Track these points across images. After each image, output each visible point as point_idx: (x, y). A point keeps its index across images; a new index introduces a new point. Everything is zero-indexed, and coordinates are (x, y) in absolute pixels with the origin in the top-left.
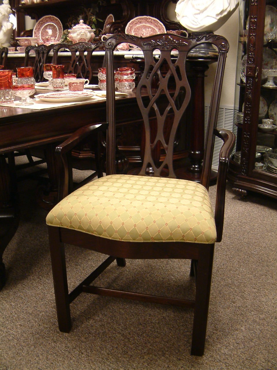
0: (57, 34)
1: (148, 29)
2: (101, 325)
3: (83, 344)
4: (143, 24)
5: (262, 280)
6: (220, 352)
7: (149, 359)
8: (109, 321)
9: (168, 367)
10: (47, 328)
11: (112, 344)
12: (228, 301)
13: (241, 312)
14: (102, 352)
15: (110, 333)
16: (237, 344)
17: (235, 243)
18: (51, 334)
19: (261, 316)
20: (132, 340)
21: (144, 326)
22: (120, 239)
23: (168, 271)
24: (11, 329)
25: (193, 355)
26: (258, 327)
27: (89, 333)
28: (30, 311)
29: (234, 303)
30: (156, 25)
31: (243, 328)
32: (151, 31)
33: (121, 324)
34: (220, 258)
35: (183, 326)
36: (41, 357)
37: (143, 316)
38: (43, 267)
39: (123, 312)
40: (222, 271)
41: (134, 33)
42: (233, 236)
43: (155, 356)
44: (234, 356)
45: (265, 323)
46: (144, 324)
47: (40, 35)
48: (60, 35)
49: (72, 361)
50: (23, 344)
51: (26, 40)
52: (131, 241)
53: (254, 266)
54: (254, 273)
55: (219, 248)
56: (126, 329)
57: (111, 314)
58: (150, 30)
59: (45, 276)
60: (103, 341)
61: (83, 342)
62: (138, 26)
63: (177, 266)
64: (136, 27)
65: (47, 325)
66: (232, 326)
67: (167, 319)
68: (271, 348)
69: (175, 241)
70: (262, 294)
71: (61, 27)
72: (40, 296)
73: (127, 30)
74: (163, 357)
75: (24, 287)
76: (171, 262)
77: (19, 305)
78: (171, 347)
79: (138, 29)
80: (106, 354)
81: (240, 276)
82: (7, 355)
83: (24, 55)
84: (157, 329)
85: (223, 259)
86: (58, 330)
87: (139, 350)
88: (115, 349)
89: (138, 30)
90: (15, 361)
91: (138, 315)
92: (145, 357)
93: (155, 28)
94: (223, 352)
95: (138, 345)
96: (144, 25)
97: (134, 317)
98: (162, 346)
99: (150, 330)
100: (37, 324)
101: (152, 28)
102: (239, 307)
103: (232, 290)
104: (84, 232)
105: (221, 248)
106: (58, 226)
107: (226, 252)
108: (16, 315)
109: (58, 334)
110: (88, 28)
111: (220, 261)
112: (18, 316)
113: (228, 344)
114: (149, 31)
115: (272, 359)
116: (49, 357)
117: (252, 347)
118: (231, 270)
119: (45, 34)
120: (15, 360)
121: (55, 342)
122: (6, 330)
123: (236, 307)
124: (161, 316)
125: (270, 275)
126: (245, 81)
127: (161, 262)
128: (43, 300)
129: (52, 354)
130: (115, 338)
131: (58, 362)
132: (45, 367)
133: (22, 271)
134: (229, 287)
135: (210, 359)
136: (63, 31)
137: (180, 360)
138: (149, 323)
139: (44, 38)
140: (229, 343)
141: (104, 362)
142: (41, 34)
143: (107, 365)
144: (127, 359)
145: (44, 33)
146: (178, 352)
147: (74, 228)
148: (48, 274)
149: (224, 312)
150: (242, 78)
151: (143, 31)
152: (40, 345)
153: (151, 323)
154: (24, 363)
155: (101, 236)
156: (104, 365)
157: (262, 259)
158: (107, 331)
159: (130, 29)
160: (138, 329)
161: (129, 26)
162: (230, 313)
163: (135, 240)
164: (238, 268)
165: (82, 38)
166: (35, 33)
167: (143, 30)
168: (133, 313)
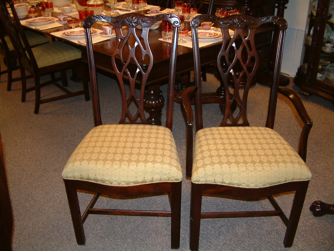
5: (317, 154)
19: (316, 175)
22: (254, 187)
26: (313, 180)
45: (318, 179)
52: (262, 187)
53: (312, 146)
54: (312, 150)
55: (290, 133)
68: (320, 192)
70: (317, 163)
104: (226, 185)
105: (292, 133)
107: (295, 135)
115: (321, 197)
125: (323, 152)
126: (315, 14)
150: (312, 12)
155: (240, 187)
157: (317, 142)
163: (264, 186)
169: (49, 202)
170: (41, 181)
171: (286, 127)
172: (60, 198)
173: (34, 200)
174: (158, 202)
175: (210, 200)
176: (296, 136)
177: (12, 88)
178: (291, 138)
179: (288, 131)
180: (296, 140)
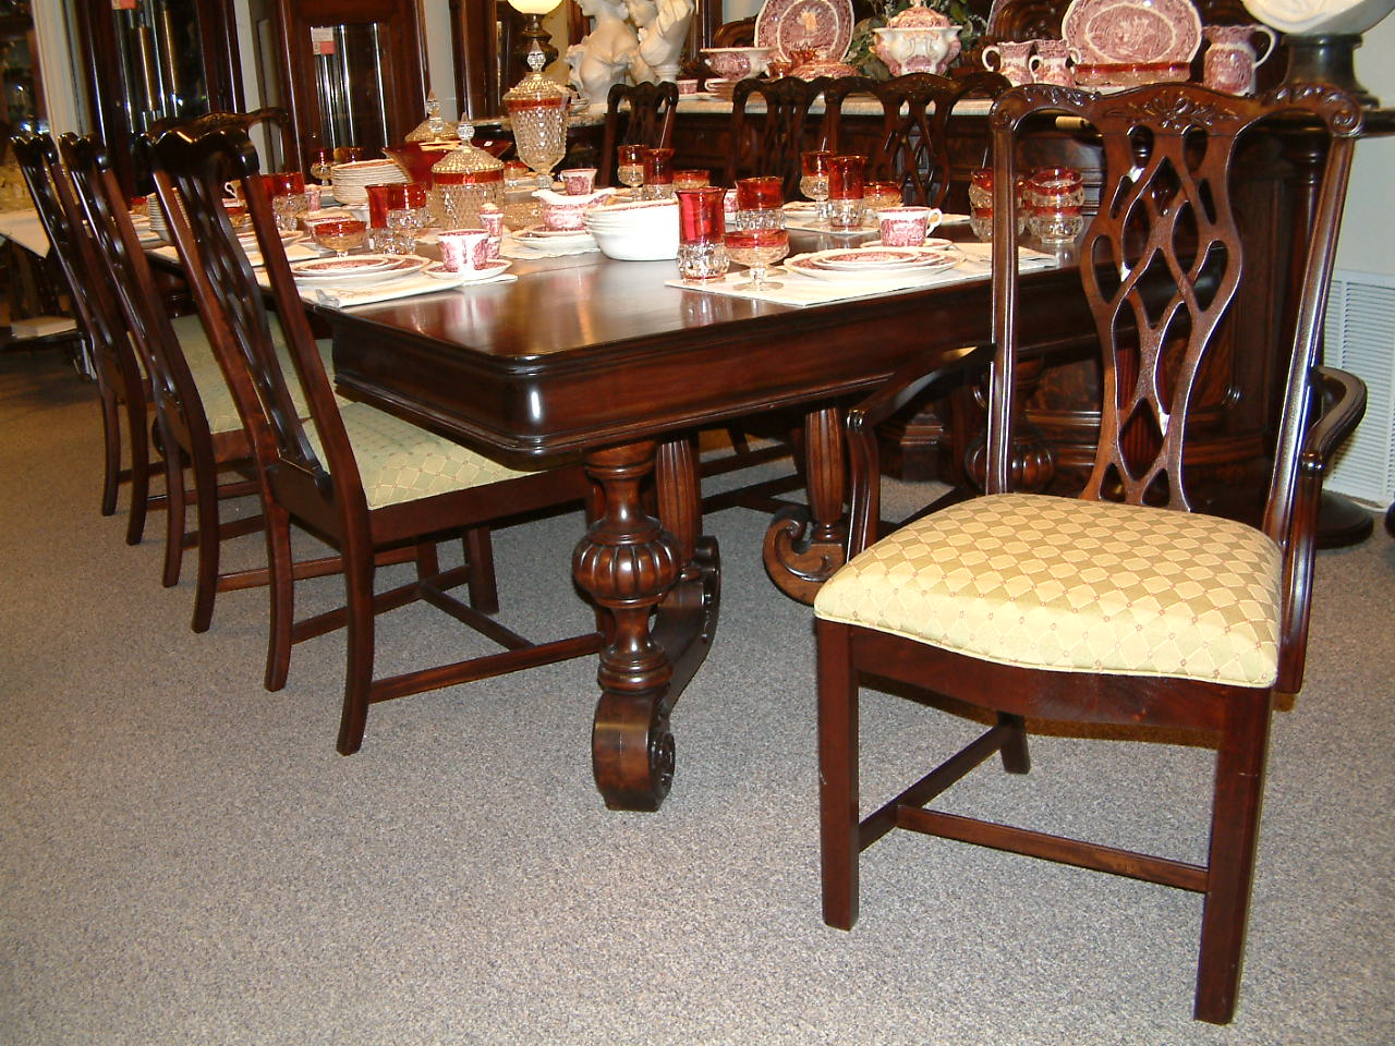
0: (834, 32)
1: (1139, 18)
2: (941, 921)
3: (887, 960)
4: (1121, 5)
6: (1283, 1021)
7: (1070, 1014)
8: (967, 912)
9: (1123, 1039)
10: (789, 913)
11: (968, 969)
12: (1335, 894)
13: (1368, 929)
14: (940, 985)
15: (967, 943)
16: (1339, 1008)
17: (1389, 735)
18: (801, 930)
20: (1027, 966)
21: (1066, 934)
23: (1159, 797)
24: (688, 908)
25: (1199, 1019)
27: (908, 937)
28: (744, 870)
29: (1352, 901)
30: (1167, 7)
31: (1367, 972)
32: (1149, 25)
33: (1002, 922)
34: (1330, 775)
35: (1181, 944)
36: (770, 980)
37: (1065, 908)
38: (780, 760)
39: (1009, 892)
40: (1330, 812)
41: (1092, 34)
42: (1387, 713)
43: (1091, 1009)
44: (1323, 1037)
46: (1069, 928)
47: (778, 35)
48: (843, 39)
49: (854, 998)
50: (722, 945)
51: (736, 55)
55: (1333, 746)
56: (1014, 935)
57: (974, 895)
58: (1146, 22)
59: (787, 782)
60: (945, 959)
61: (888, 957)
62: (1103, 9)
63: (1188, 786)
64: (1098, 14)
65: (789, 905)
66: (1332, 962)
67: (1138, 922)
69: (1159, 675)
71: (847, 10)
72: (771, 833)
73: (1069, 25)
74: (1111, 1016)
75: (725, 807)
76: (1170, 774)
77: (711, 852)
78: (1138, 994)
79: (1103, 19)
80: (950, 991)
81: (1386, 830)
82: (678, 966)
83: (727, 107)
84: (1105, 945)
85: (1340, 778)
86: (822, 922)
87: (1045, 991)
88: (977, 983)
89: (1104, 25)
90: (699, 981)
91: (1053, 906)
92: (1060, 1009)
93: (1163, 16)
94: (1292, 1022)
95: (1043, 980)
96: (1125, 8)
97: (1040, 909)
98: (1111, 988)
99: (1084, 945)
100: (761, 900)
101: (1153, 15)
102: (1366, 913)
103: (1351, 866)
106: (848, 622)
107: (1355, 758)
108: (703, 876)
109: (820, 932)
110: (938, 23)
111: (1329, 783)
112: (709, 879)
113: (1311, 1006)
114: (1142, 25)
116: (793, 981)
117: (1385, 1023)
118: (1360, 810)
119: (796, 33)
120: (701, 978)
121: (809, 949)
122: (675, 907)
123: (1355, 913)
124: (1121, 914)
127: (1138, 771)
128: (781, 845)
129: (800, 976)
130: (979, 955)
131: (817, 996)
132: (780, 1004)
133: (719, 765)
134: (1346, 858)
135: (1250, 1036)
136: (855, 24)
137: (1160, 1027)
138: (1082, 928)
139: (790, 47)
140: (1314, 1005)
141: (942, 1009)
142: (782, 32)
143: (952, 1016)
144: (1008, 1009)
145: (791, 30)
146: (1156, 1007)
147: (889, 628)
148: (796, 780)
149: (1313, 923)
151: (1122, 28)
152: (768, 953)
153: (1089, 927)
154: (724, 988)
156: (943, 1016)
158: (958, 936)
159: (1076, 22)
160: (1046, 941)
161: (1075, 12)
162: (1335, 929)
164: (1382, 808)
165: (917, 56)
166: (762, 30)
167: (1122, 24)
168: (1039, 900)
169: (92, 978)
170: (98, 890)
171: (1316, 721)
172: (146, 966)
173: (33, 964)
174: (576, 1024)
175: (834, 1035)
176: (1358, 762)
177: (146, 535)
178: (1332, 768)
179: (1324, 739)
180: (1356, 780)
